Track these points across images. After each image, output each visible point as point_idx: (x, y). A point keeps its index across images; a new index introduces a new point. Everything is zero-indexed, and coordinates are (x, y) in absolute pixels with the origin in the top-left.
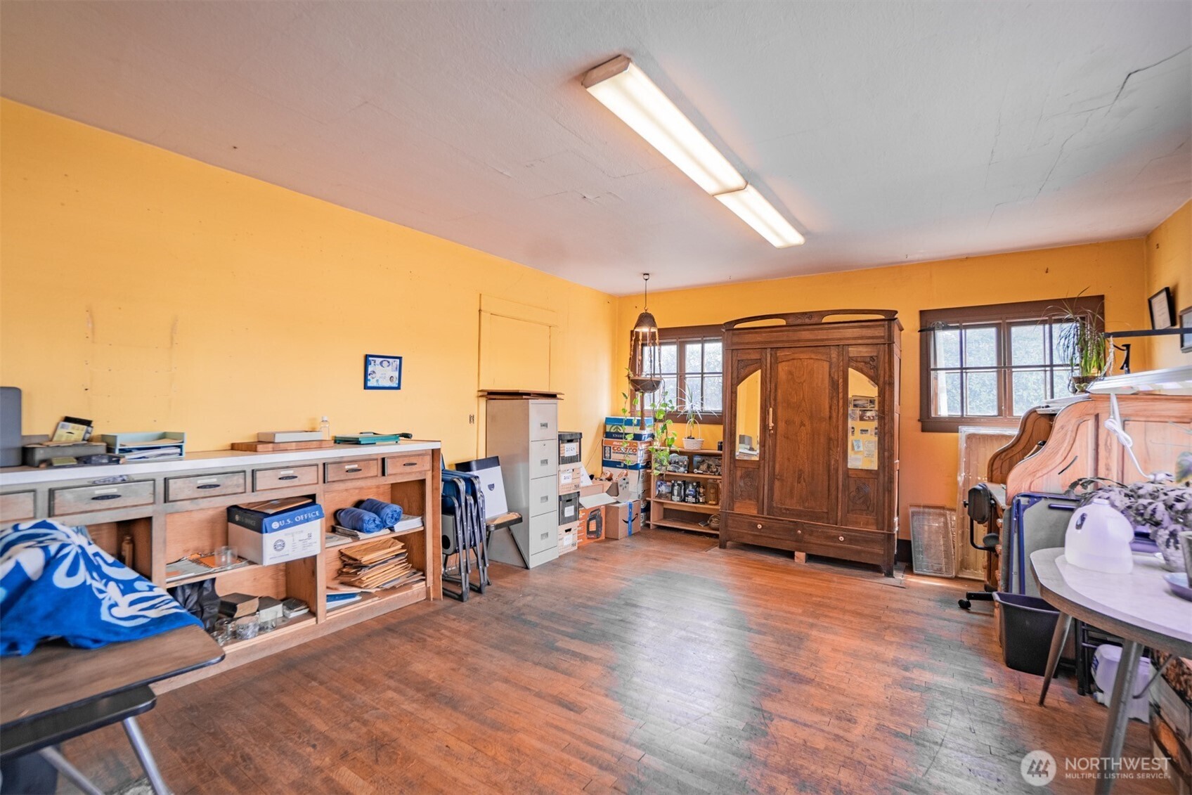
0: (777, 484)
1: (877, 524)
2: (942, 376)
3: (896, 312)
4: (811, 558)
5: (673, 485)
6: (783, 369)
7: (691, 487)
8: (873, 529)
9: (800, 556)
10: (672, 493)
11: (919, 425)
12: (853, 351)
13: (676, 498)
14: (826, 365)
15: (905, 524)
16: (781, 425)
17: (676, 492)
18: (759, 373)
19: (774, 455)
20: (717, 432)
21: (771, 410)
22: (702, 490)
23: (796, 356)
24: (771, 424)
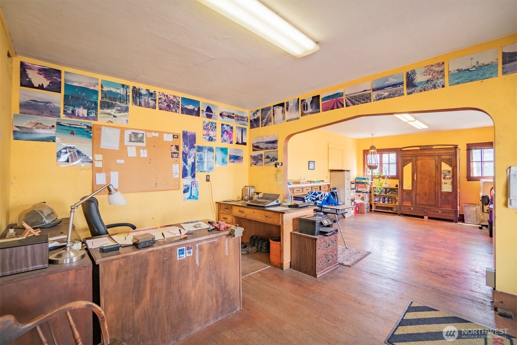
0: (418, 196)
1: (452, 208)
2: (475, 164)
3: (458, 145)
4: (429, 218)
5: (380, 198)
6: (419, 163)
7: (386, 199)
8: (451, 209)
9: (426, 217)
10: (380, 200)
11: (467, 179)
12: (443, 157)
13: (381, 202)
14: (434, 161)
15: (462, 209)
16: (419, 179)
17: (381, 200)
18: (411, 163)
19: (417, 188)
20: (397, 182)
21: (415, 175)
22: (390, 199)
23: (423, 158)
24: (415, 179)
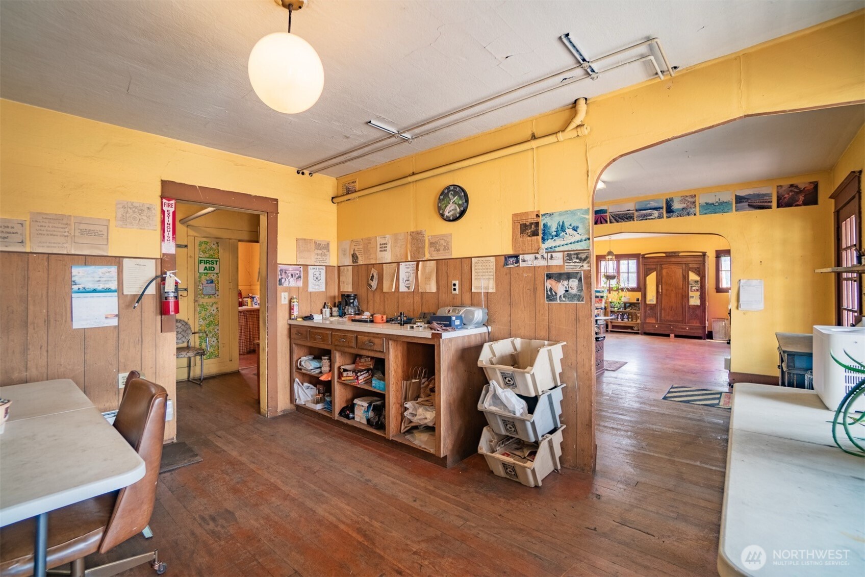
0: (663, 312)
1: (700, 324)
2: (723, 273)
3: (706, 252)
4: (676, 336)
5: (618, 315)
6: (664, 272)
7: (626, 315)
8: (699, 325)
9: (672, 335)
10: (618, 318)
11: (715, 291)
12: (691, 266)
13: (619, 320)
14: (681, 270)
15: (710, 324)
16: (664, 291)
17: (619, 318)
18: (655, 272)
19: (662, 302)
20: (638, 295)
21: (660, 286)
22: (630, 316)
23: (670, 267)
24: (660, 291)
